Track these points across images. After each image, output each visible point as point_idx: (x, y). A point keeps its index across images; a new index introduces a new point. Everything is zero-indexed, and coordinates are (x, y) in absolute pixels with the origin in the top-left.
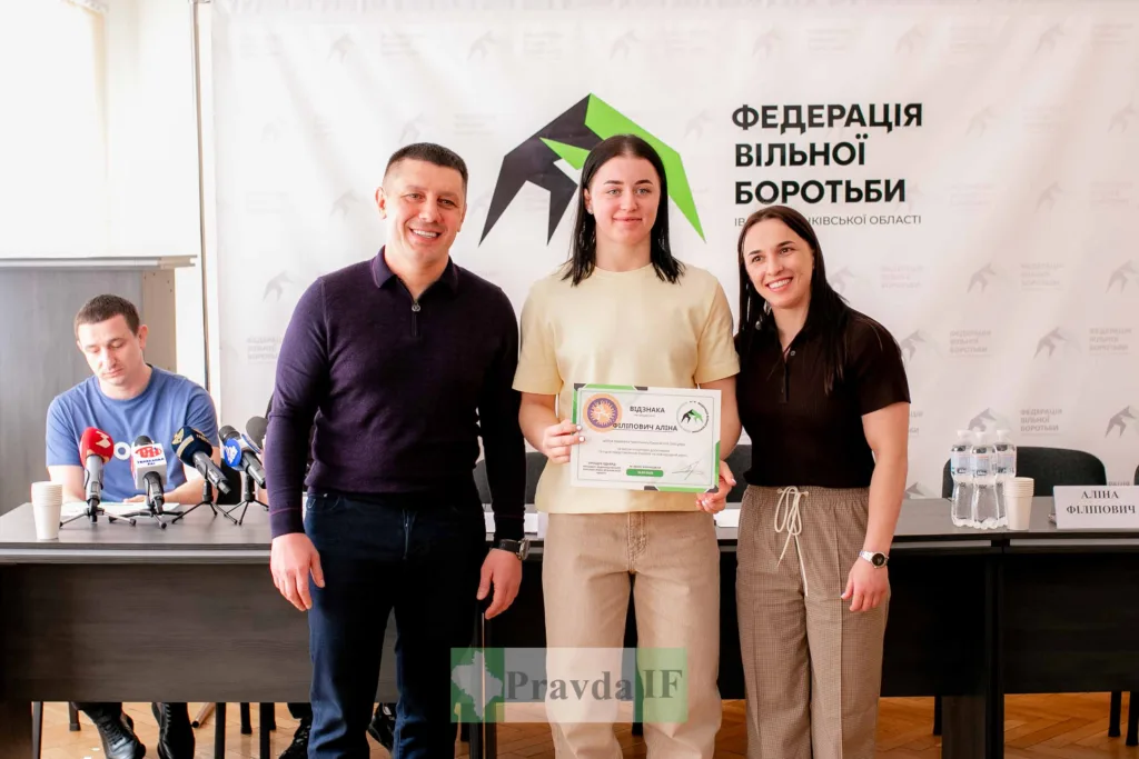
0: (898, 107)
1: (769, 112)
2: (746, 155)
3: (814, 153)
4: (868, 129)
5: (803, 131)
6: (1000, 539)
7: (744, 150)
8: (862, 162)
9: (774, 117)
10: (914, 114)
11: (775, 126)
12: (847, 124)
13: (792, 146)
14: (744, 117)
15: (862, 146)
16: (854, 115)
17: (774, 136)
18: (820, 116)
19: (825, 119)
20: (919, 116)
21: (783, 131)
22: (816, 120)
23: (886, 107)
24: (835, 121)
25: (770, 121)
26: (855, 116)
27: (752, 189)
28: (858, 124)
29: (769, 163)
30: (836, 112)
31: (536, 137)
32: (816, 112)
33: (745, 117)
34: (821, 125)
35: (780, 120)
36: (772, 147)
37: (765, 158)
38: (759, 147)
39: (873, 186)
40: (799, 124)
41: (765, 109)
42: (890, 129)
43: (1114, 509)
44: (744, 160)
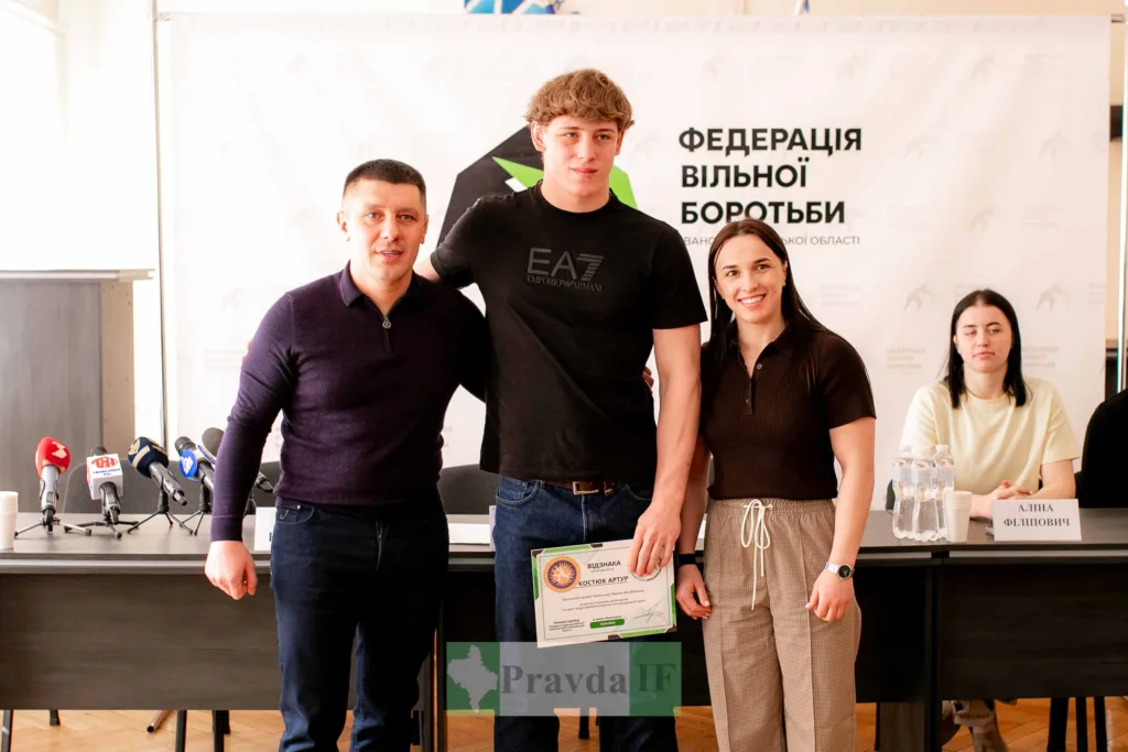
0: (838, 131)
1: (715, 135)
2: (693, 176)
3: (757, 176)
4: (809, 153)
5: (747, 153)
6: (940, 551)
7: (690, 172)
8: (803, 184)
9: (719, 139)
10: (854, 138)
11: (720, 148)
12: (790, 148)
13: (737, 168)
14: (690, 139)
15: (803, 168)
16: (796, 139)
17: (719, 158)
18: (763, 139)
19: (768, 142)
20: (858, 140)
21: (728, 153)
22: (760, 144)
23: (827, 132)
24: (778, 145)
25: (715, 144)
26: (798, 140)
27: (698, 210)
28: (800, 148)
29: (714, 184)
30: (779, 136)
31: (488, 156)
32: (759, 135)
33: (692, 140)
34: (765, 148)
35: (725, 143)
36: (717, 169)
37: (710, 179)
38: (704, 168)
39: (814, 208)
40: (744, 147)
41: (711, 132)
42: (830, 153)
43: (1049, 522)
44: (690, 181)
